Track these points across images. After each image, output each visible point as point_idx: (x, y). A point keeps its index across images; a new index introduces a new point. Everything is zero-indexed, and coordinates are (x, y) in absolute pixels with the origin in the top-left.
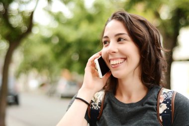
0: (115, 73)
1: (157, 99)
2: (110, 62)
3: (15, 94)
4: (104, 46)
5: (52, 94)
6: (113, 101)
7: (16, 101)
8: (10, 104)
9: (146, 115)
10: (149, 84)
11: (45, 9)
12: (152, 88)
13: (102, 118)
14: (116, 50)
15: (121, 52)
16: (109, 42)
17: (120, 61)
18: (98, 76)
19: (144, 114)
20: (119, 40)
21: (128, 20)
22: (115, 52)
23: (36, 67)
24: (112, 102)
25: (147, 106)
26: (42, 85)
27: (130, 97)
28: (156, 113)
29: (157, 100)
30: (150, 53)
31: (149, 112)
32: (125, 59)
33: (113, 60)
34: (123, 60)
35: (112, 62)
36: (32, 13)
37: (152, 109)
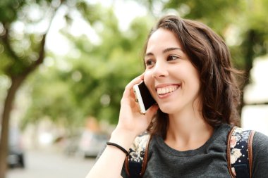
0: (164, 107)
1: (227, 142)
2: (156, 90)
3: (19, 153)
4: (148, 67)
5: (72, 152)
6: (162, 148)
7: (20, 163)
8: (12, 167)
9: (211, 166)
10: (214, 121)
11: (62, 31)
12: (218, 127)
13: (146, 174)
14: (165, 73)
15: (172, 76)
16: (155, 62)
17: (172, 88)
18: (139, 111)
19: (208, 164)
20: (169, 58)
21: (181, 29)
22: (163, 76)
23: (50, 115)
24: (161, 150)
25: (213, 152)
26: (58, 140)
27: (187, 140)
28: (226, 163)
29: (227, 144)
30: (214, 76)
31: (217, 162)
32: (179, 86)
33: (161, 87)
34: (176, 87)
35: (160, 91)
36: (44, 36)
37: (221, 158)
